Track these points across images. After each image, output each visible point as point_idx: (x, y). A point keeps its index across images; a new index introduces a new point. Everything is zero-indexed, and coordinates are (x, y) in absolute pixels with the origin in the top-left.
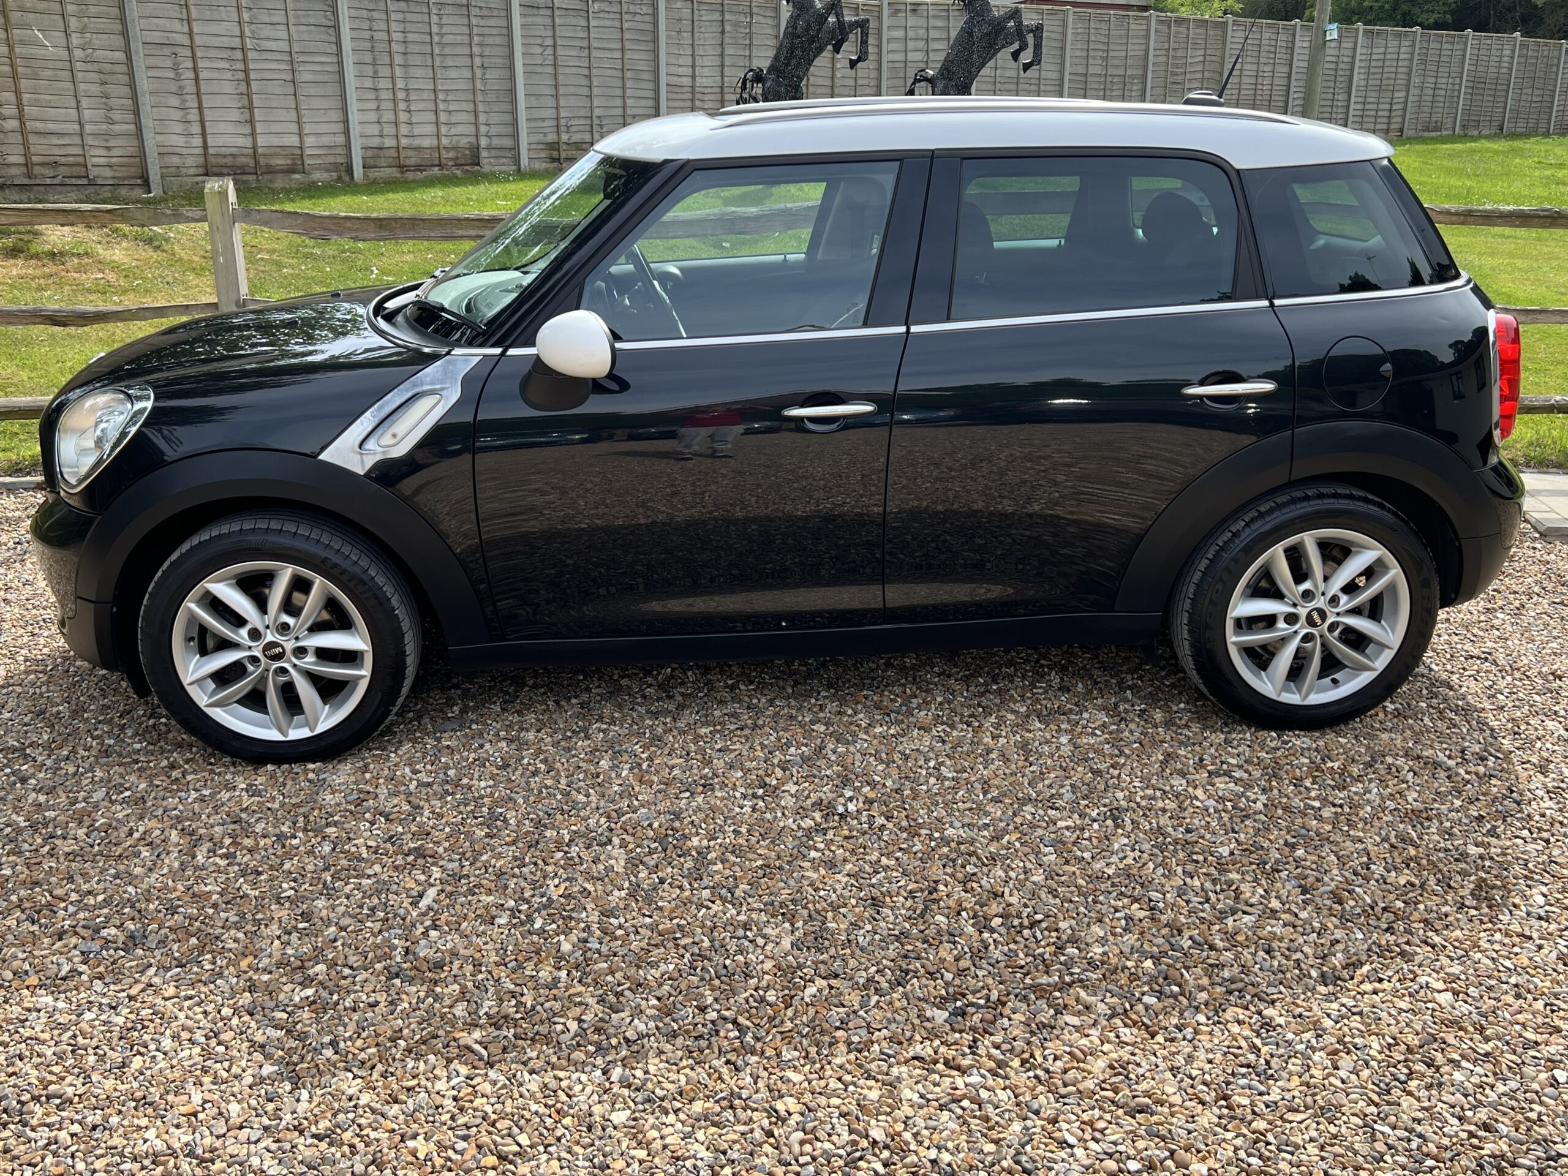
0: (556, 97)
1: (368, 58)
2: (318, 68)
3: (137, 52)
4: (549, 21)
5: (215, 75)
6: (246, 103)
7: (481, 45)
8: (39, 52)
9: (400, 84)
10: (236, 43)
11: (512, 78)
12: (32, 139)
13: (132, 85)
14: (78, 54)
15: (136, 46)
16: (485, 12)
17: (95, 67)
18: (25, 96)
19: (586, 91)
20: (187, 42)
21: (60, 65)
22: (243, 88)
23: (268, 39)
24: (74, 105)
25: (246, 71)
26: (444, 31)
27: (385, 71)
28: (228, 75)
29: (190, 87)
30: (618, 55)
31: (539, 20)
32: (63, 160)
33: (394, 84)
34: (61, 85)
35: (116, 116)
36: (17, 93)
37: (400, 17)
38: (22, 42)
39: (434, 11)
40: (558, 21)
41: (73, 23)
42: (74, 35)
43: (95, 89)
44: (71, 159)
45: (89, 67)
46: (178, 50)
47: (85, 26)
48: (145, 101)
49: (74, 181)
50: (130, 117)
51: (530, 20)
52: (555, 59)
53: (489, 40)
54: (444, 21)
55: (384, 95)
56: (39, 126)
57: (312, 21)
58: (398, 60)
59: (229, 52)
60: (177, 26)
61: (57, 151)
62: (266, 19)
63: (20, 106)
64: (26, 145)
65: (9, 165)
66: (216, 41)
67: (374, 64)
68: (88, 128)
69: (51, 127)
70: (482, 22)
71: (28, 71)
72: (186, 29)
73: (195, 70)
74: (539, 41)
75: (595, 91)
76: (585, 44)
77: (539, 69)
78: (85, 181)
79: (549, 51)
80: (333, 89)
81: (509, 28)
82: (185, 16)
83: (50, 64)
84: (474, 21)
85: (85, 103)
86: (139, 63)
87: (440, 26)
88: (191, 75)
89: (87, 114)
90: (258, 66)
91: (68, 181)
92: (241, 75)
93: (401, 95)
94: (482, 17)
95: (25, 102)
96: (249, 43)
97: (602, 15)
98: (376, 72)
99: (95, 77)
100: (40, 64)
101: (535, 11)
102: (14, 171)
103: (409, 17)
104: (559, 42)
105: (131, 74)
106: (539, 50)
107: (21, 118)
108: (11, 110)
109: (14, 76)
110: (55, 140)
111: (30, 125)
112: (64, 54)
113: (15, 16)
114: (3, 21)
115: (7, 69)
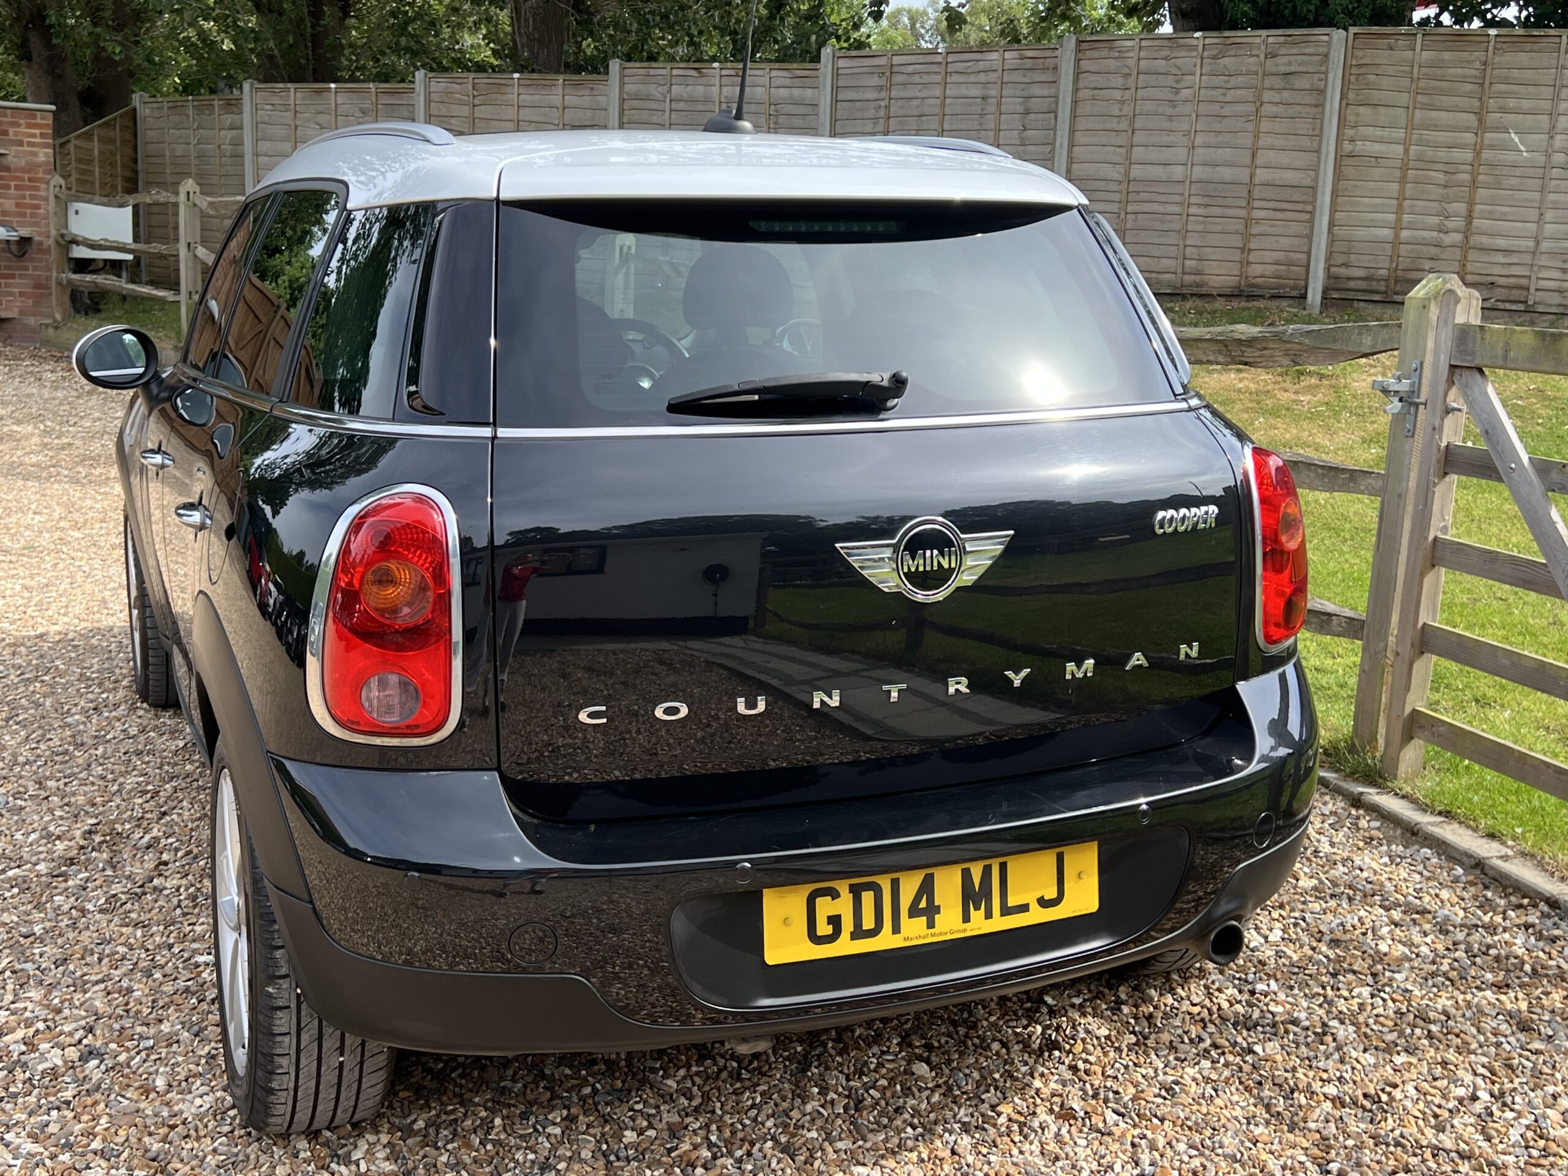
8: (1510, 157)
12: (1471, 255)
14: (1558, 159)
18: (1478, 207)
21: (1531, 172)
24: (1535, 218)
32: (1502, 281)
34: (1525, 195)
36: (1471, 203)
38: (1492, 147)
42: (1558, 137)
44: (1513, 280)
49: (1508, 306)
56: (1485, 240)
61: (1497, 270)
63: (1470, 217)
64: (1465, 262)
68: (1545, 245)
69: (1501, 242)
71: (1490, 179)
78: (1521, 307)
83: (1518, 172)
85: (1549, 215)
89: (1549, 229)
91: (1501, 306)
95: (1476, 214)
100: (1506, 171)
107: (1467, 232)
108: (1458, 223)
109: (1474, 185)
110: (1500, 258)
111: (1475, 240)
112: (1541, 159)
113: (1492, 118)
114: (1476, 124)
115: (1466, 177)
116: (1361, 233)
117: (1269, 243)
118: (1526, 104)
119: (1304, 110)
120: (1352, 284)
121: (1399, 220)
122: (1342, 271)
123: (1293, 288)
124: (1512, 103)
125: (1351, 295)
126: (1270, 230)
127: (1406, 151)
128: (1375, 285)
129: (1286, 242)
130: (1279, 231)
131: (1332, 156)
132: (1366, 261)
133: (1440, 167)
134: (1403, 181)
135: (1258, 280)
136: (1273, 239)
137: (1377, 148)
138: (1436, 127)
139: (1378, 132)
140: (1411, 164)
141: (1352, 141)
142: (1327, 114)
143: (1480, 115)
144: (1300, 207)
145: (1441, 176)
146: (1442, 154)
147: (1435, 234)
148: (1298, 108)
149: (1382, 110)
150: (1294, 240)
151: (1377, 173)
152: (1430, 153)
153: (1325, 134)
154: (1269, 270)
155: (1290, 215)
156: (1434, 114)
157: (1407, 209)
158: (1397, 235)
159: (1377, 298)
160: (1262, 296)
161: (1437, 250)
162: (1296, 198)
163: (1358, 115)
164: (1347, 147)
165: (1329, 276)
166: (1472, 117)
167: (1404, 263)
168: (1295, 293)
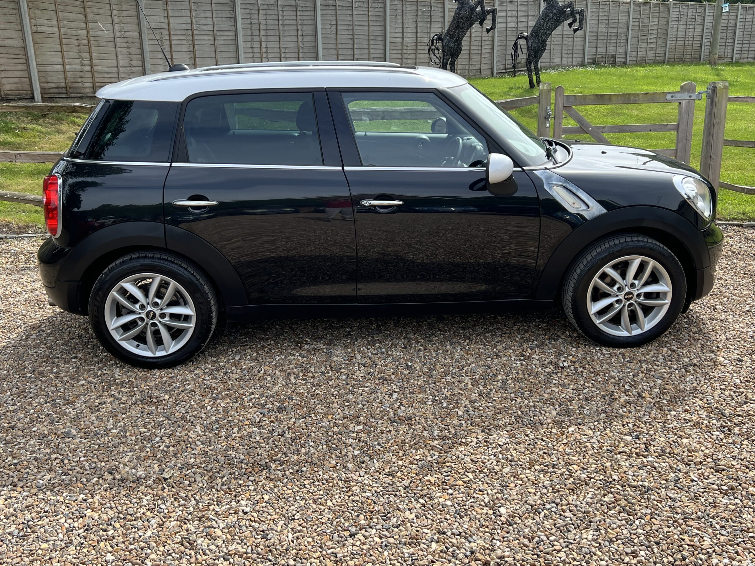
0: (337, 49)
1: (249, 32)
2: (226, 38)
3: (144, 32)
4: (334, 12)
5: (179, 43)
6: (192, 56)
7: (301, 25)
8: (100, 33)
9: (264, 45)
10: (189, 27)
11: (316, 41)
12: (96, 75)
13: (142, 49)
14: (118, 34)
15: (144, 30)
16: (304, 9)
17: (125, 40)
18: (93, 54)
19: (351, 46)
20: (167, 27)
21: (110, 39)
22: (191, 48)
23: (203, 24)
24: (115, 58)
25: (193, 40)
26: (284, 18)
27: (256, 39)
28: (185, 42)
29: (167, 49)
30: (367, 28)
31: (329, 12)
33: (261, 45)
34: (110, 49)
35: (134, 63)
36: (90, 53)
37: (264, 12)
38: (93, 29)
39: (280, 9)
40: (338, 12)
41: (116, 19)
42: (116, 25)
43: (125, 51)
45: (122, 40)
46: (162, 31)
47: (121, 21)
48: (147, 55)
50: (140, 64)
51: (325, 12)
52: (337, 31)
53: (305, 22)
54: (285, 14)
55: (256, 50)
56: (100, 69)
57: (224, 15)
58: (263, 33)
59: (186, 31)
60: (163, 20)
61: (107, 80)
62: (203, 15)
63: (91, 59)
64: (93, 77)
65: (85, 87)
66: (179, 27)
67: (252, 35)
68: (121, 69)
69: (105, 69)
70: (302, 14)
71: (95, 42)
72: (166, 21)
73: (170, 40)
74: (329, 22)
75: (355, 46)
76: (351, 23)
77: (329, 36)
79: (334, 27)
80: (232, 48)
81: (315, 16)
82: (166, 15)
83: (105, 39)
84: (299, 13)
85: (120, 57)
86: (145, 37)
87: (283, 16)
88: (168, 43)
89: (121, 63)
90: (198, 38)
92: (191, 42)
93: (264, 50)
94: (303, 11)
95: (93, 57)
96: (195, 27)
97: (359, 9)
98: (252, 39)
99: (124, 45)
100: (100, 39)
101: (327, 8)
102: (88, 90)
103: (269, 12)
104: (339, 22)
105: (141, 43)
106: (329, 27)
107: (91, 66)
108: (87, 62)
109: (89, 45)
110: (106, 75)
111: (95, 68)
112: (112, 34)
113: (90, 17)
114: (84, 19)
115: (85, 42)
116: (49, 68)
117: (10, 74)
118: (101, 11)
119: (11, 11)
120: (51, 91)
121: (63, 61)
122: (45, 85)
123: (26, 95)
124: (96, 11)
125: (52, 96)
126: (9, 68)
127: (60, 31)
128: (61, 90)
129: (18, 73)
130: (13, 68)
131: (30, 33)
132: (55, 80)
133: (75, 37)
134: (61, 44)
135: (9, 92)
136: (11, 72)
137: (47, 29)
138: (69, 20)
139: (46, 22)
140: (63, 36)
141: (35, 26)
142: (23, 13)
143: (85, 15)
144: (20, 57)
145: (76, 41)
146: (74, 32)
147: (80, 67)
148: (7, 10)
149: (45, 12)
150: (22, 73)
151: (50, 40)
152: (69, 32)
153: (24, 22)
154: (13, 87)
155: (17, 61)
156: (67, 14)
157: (66, 56)
158: (64, 68)
159: (64, 96)
160: (14, 100)
161: (82, 74)
162: (17, 52)
163: (35, 13)
164: (34, 28)
165: (42, 88)
166: (82, 16)
167: (70, 80)
168: (28, 97)
